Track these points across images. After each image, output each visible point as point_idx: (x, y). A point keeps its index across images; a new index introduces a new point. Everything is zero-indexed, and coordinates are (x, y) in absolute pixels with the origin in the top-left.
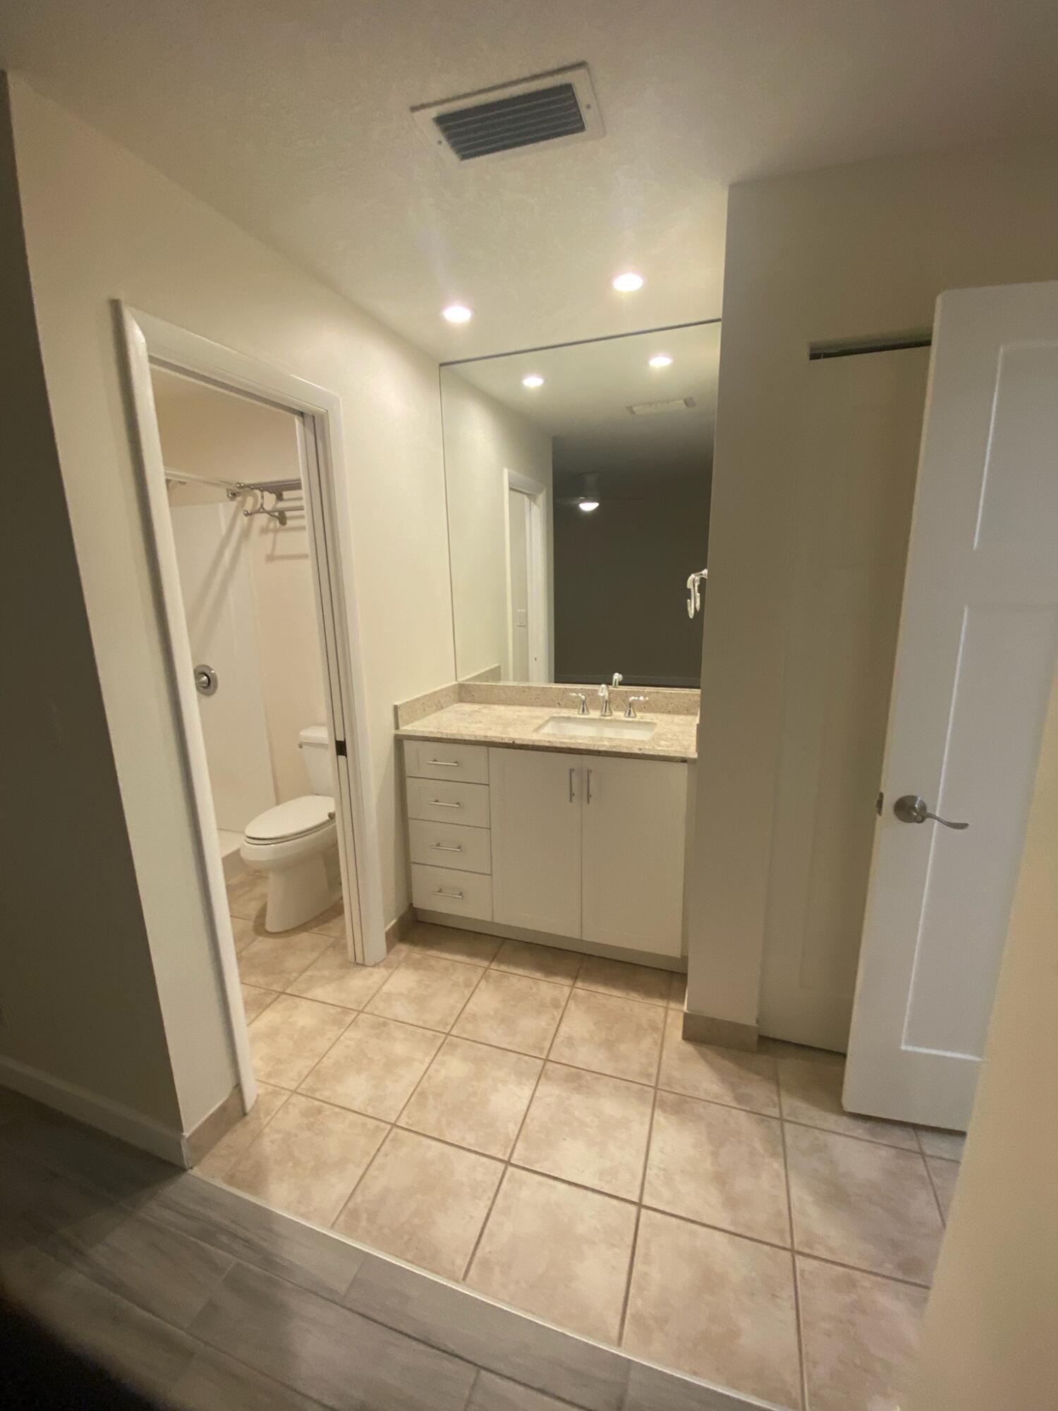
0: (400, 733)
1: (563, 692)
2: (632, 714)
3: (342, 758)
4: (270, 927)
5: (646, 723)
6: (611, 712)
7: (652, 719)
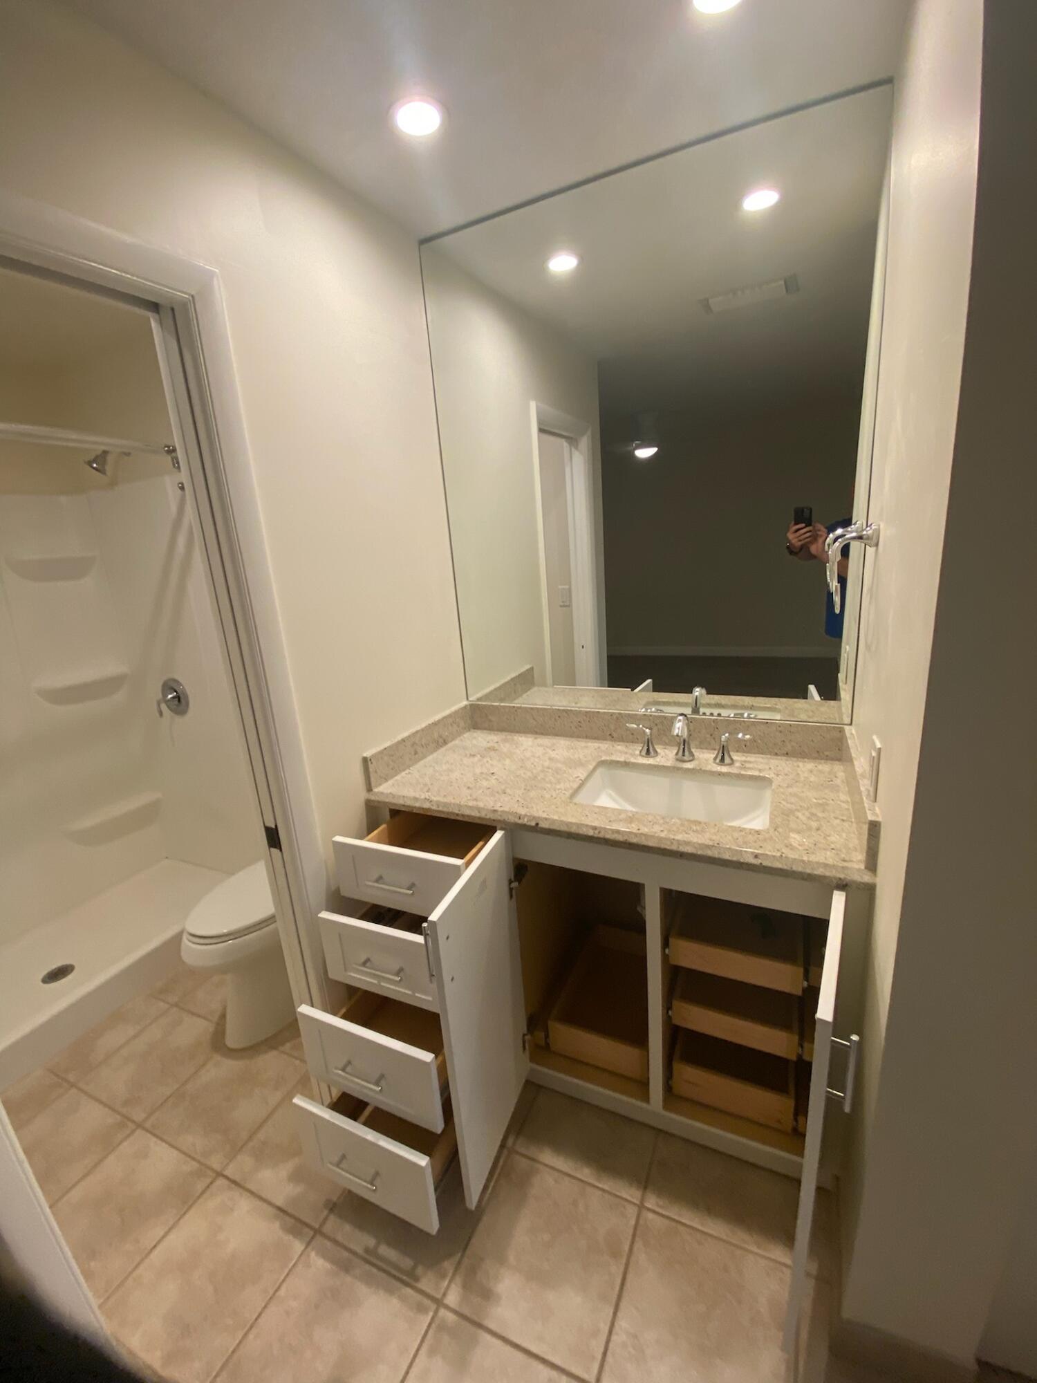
0: (373, 798)
1: (617, 718)
2: (727, 760)
3: (275, 851)
4: (232, 1041)
5: (752, 778)
6: (693, 755)
7: (760, 771)
